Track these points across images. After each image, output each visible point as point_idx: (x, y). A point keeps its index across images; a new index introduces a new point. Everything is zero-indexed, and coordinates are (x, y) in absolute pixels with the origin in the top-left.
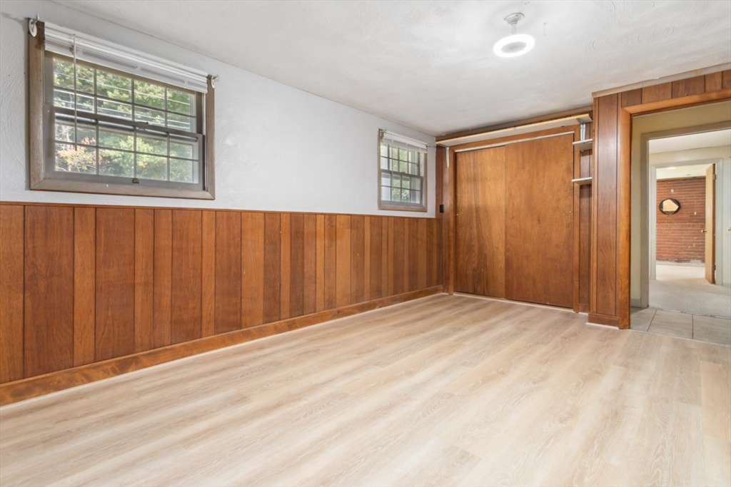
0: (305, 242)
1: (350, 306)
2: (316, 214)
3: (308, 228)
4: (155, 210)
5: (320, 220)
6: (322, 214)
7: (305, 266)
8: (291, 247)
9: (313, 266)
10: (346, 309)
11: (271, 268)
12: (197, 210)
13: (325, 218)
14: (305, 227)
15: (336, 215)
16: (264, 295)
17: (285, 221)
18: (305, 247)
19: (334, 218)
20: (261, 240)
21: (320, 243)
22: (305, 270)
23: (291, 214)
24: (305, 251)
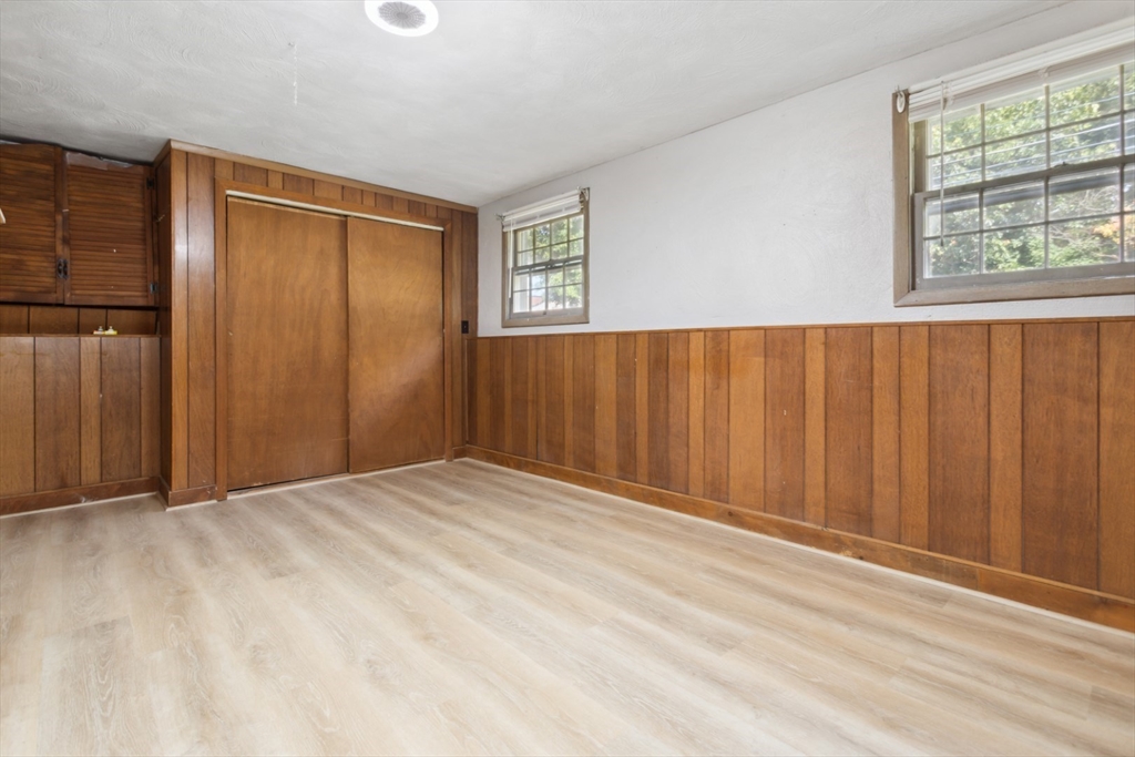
0: (671, 376)
1: (762, 514)
2: (688, 331)
3: (675, 355)
4: (537, 338)
5: (697, 342)
6: (699, 330)
7: (671, 415)
8: (649, 382)
9: (684, 416)
10: (748, 515)
11: (625, 405)
12: (560, 335)
13: (705, 336)
14: (671, 353)
15: (729, 330)
16: (618, 440)
17: (642, 344)
18: (671, 385)
19: (725, 335)
20: (614, 369)
21: (697, 381)
22: (671, 420)
23: (650, 333)
24: (671, 390)
